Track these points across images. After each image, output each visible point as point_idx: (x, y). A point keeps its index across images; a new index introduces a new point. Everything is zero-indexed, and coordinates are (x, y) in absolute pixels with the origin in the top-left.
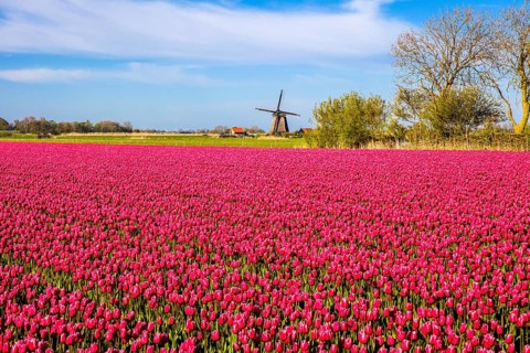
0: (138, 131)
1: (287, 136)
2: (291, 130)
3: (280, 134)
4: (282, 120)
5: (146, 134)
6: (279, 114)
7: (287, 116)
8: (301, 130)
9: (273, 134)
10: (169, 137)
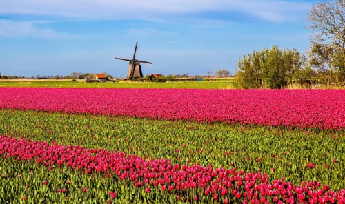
0: (6, 77)
1: (142, 80)
2: (145, 76)
3: (136, 79)
4: (137, 67)
5: (32, 80)
6: (134, 63)
7: (142, 64)
8: (152, 76)
9: (130, 79)
10: (52, 82)
